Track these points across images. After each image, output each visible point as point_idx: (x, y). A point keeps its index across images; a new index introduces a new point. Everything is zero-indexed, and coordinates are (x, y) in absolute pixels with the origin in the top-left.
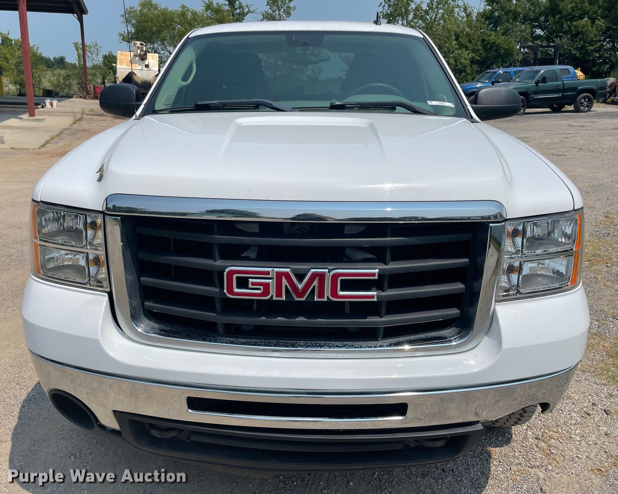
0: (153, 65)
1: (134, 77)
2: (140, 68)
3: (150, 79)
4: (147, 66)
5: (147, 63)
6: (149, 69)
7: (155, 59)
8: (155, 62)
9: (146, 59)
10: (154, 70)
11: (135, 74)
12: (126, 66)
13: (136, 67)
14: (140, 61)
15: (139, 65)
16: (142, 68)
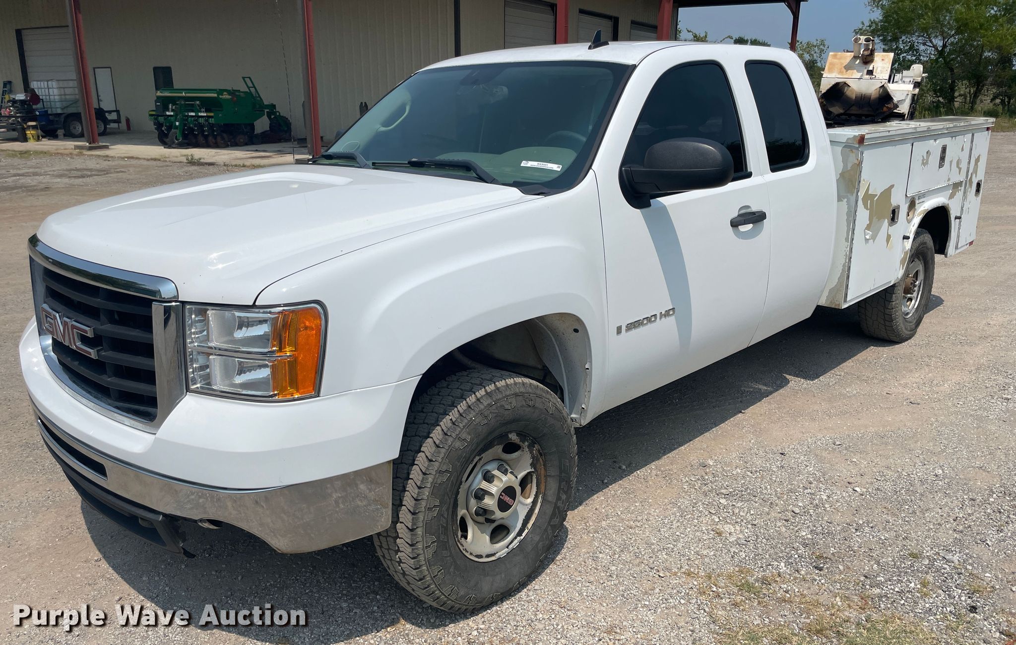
0: (881, 71)
1: (845, 90)
2: (858, 75)
3: (871, 92)
4: (870, 73)
5: (871, 68)
6: (873, 76)
7: (886, 60)
8: (885, 66)
9: (872, 61)
10: (881, 78)
11: (849, 86)
12: (837, 74)
13: (852, 76)
14: (861, 65)
15: (858, 71)
16: (862, 75)
